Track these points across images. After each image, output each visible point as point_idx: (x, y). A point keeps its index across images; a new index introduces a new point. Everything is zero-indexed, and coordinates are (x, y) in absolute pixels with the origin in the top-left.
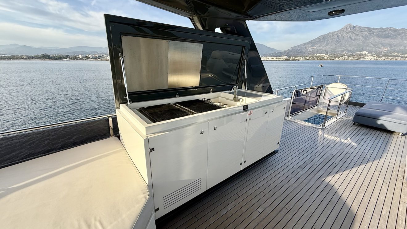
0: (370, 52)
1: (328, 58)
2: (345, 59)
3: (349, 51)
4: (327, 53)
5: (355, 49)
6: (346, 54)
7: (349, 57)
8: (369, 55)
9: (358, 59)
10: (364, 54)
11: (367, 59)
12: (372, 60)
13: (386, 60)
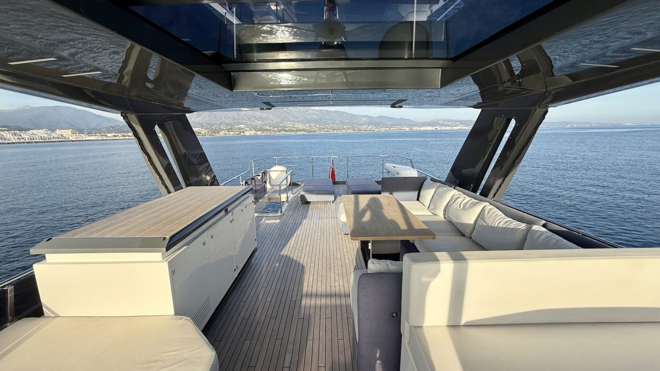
0: (247, 126)
1: (205, 133)
2: (225, 134)
3: (227, 124)
4: (202, 127)
5: (231, 122)
6: (225, 128)
7: (229, 132)
8: (247, 129)
9: (238, 134)
10: (242, 128)
11: (247, 133)
12: (252, 134)
13: (263, 134)
